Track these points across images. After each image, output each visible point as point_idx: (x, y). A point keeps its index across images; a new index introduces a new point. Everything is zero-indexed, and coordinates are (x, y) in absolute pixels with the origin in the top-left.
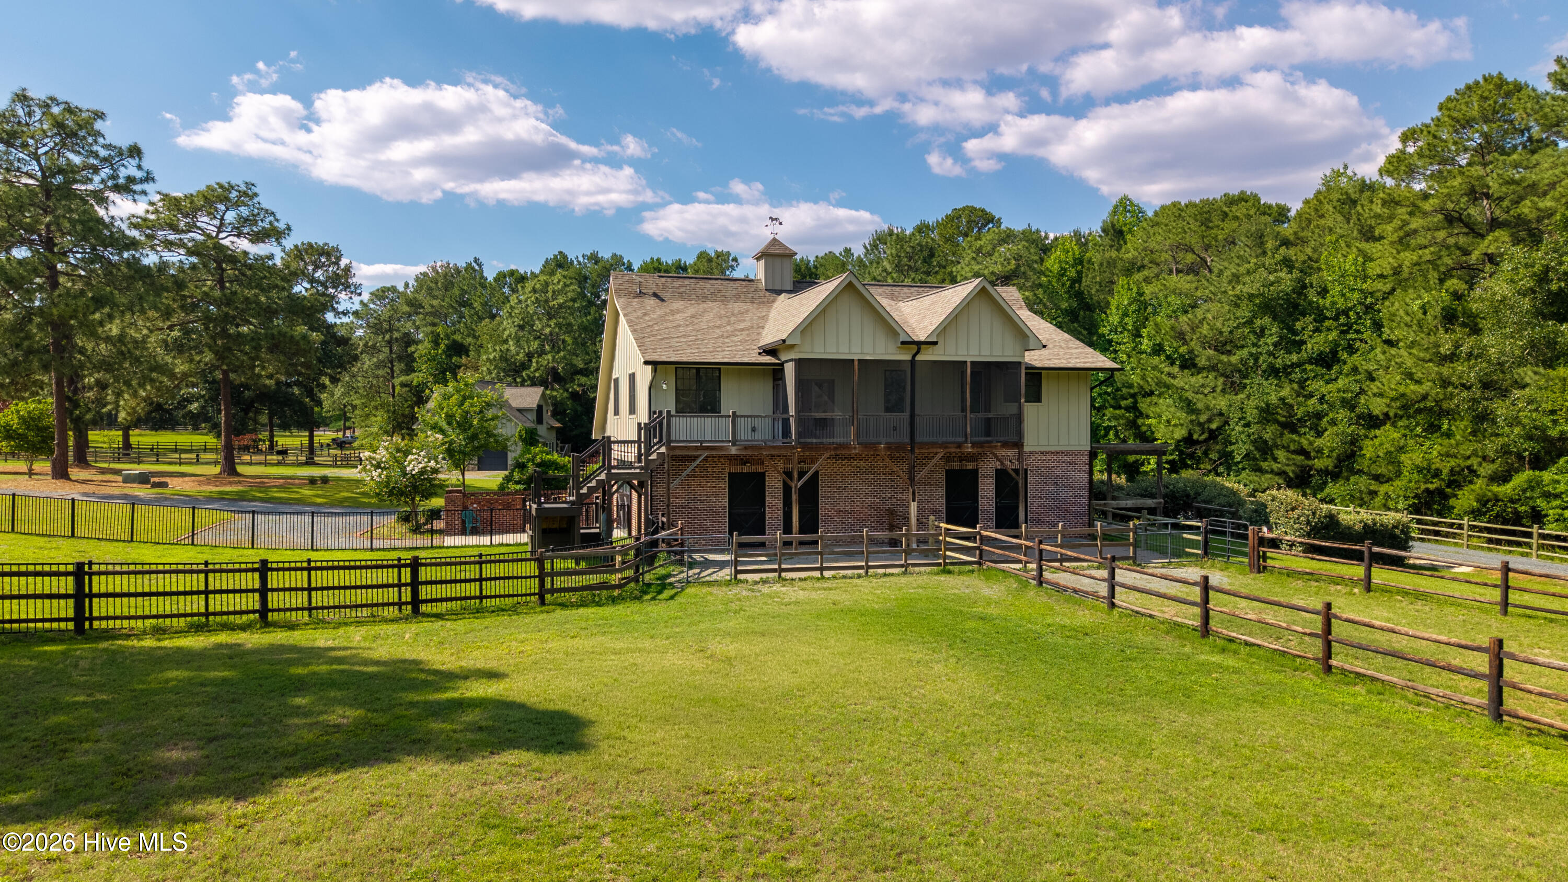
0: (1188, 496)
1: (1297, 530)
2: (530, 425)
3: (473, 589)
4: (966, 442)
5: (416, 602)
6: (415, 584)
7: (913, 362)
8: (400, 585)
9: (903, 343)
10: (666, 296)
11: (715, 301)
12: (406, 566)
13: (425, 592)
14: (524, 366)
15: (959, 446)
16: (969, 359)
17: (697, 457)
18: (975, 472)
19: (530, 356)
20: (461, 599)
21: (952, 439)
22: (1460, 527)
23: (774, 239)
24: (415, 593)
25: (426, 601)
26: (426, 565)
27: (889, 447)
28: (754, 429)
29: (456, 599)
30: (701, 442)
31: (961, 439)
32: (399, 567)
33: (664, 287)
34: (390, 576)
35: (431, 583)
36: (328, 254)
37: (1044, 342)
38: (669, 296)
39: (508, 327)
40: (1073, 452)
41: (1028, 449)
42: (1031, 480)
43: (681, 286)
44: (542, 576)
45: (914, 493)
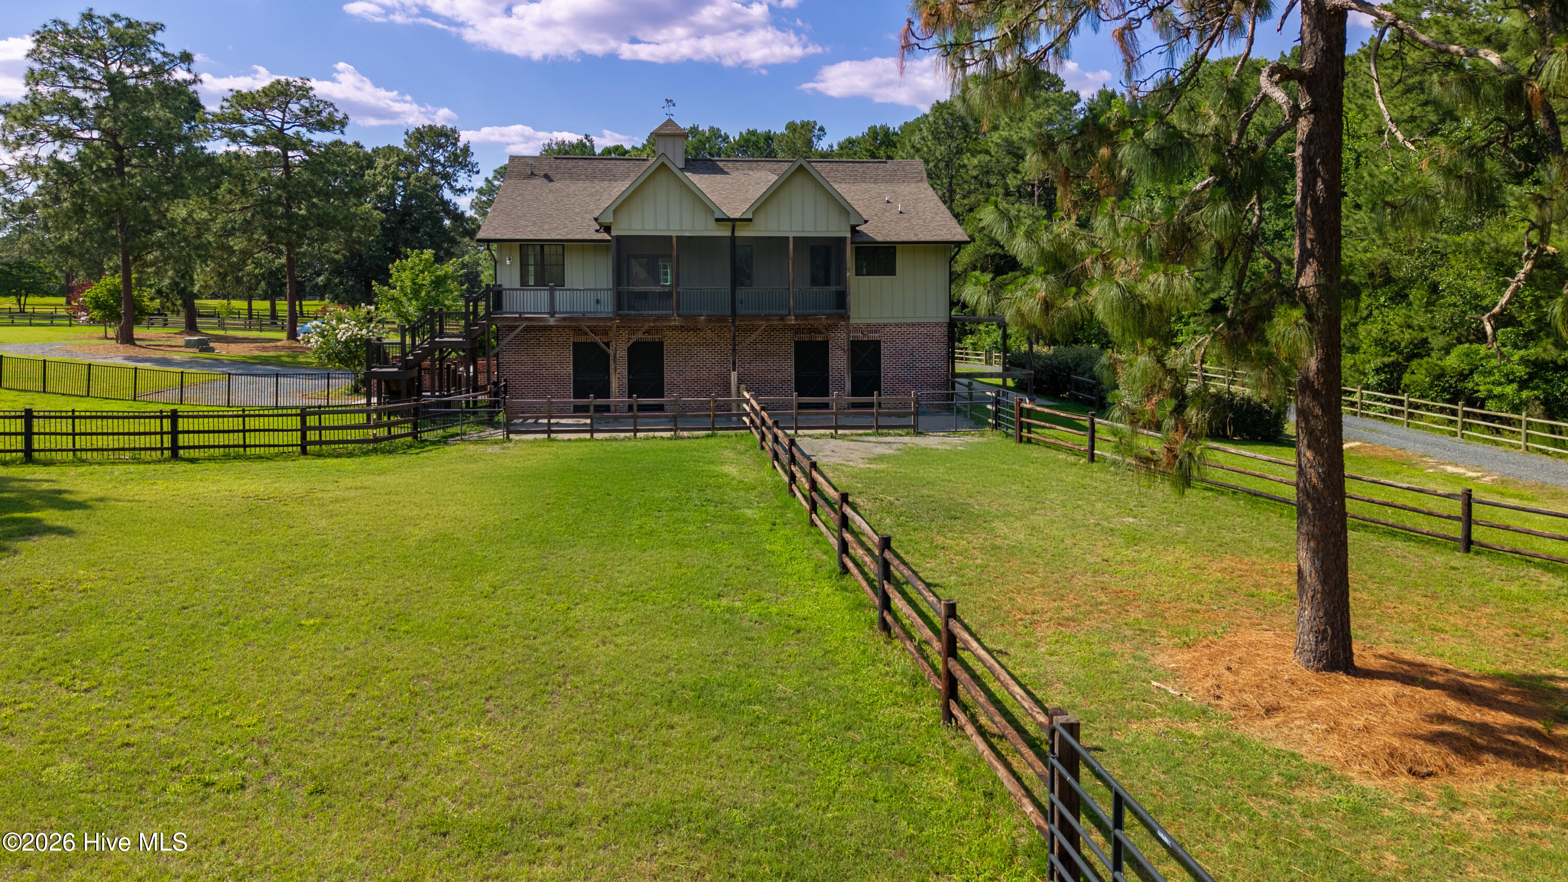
0: (1069, 368)
3: (237, 439)
4: (789, 314)
5: (175, 448)
6: (175, 433)
7: (733, 238)
8: (162, 433)
9: (717, 220)
10: (556, 176)
11: (603, 180)
12: (167, 417)
13: (182, 440)
15: (782, 318)
16: (791, 235)
17: (516, 327)
18: (825, 344)
20: (224, 446)
21: (776, 312)
22: (1401, 403)
23: (670, 120)
24: (174, 440)
25: (184, 448)
26: (183, 417)
27: (710, 319)
28: (598, 302)
29: (219, 447)
30: (520, 314)
31: (784, 312)
32: (162, 418)
33: (557, 167)
34: (154, 425)
35: (187, 432)
36: (446, 136)
37: (866, 217)
38: (559, 176)
40: (931, 324)
41: (882, 321)
42: (884, 351)
43: (574, 167)
44: (304, 430)
45: (734, 363)
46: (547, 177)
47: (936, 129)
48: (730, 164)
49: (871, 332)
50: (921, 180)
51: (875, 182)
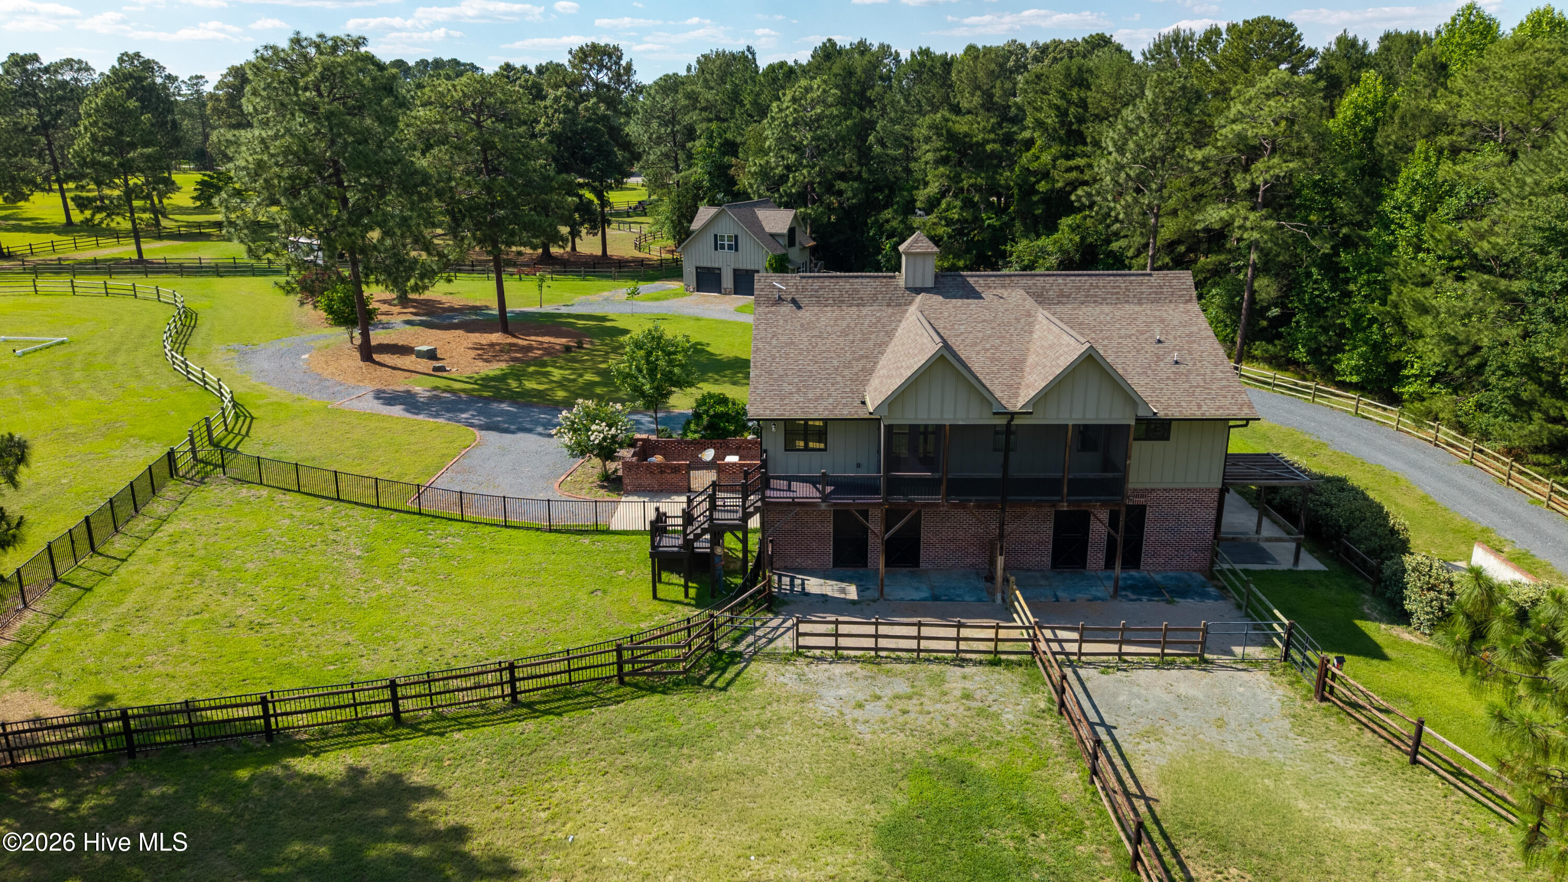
1: (1427, 613)
2: (780, 251)
4: (1062, 501)
5: (514, 694)
6: (513, 681)
7: (1009, 425)
8: (502, 683)
9: (995, 414)
10: (803, 301)
11: (851, 306)
12: (505, 669)
13: (520, 686)
14: (783, 179)
15: (1054, 504)
16: (1070, 423)
19: (788, 168)
20: (553, 687)
21: (1047, 497)
24: (513, 688)
25: (521, 692)
26: (519, 667)
27: (979, 505)
29: (549, 687)
30: (793, 499)
31: (1056, 498)
32: (501, 670)
33: (804, 289)
34: (496, 677)
35: (524, 679)
36: (610, 54)
38: (806, 301)
39: (770, 134)
40: (1201, 490)
41: (1149, 486)
42: (1149, 514)
43: (821, 288)
44: (620, 663)
45: (1001, 548)
46: (794, 301)
47: (1155, 110)
48: (981, 281)
49: (1137, 496)
50: (1190, 300)
51: (1140, 303)
